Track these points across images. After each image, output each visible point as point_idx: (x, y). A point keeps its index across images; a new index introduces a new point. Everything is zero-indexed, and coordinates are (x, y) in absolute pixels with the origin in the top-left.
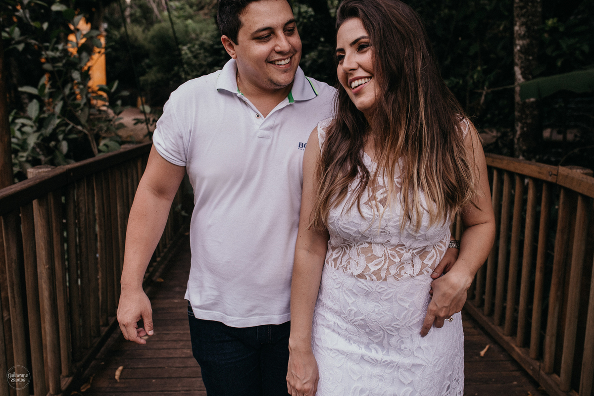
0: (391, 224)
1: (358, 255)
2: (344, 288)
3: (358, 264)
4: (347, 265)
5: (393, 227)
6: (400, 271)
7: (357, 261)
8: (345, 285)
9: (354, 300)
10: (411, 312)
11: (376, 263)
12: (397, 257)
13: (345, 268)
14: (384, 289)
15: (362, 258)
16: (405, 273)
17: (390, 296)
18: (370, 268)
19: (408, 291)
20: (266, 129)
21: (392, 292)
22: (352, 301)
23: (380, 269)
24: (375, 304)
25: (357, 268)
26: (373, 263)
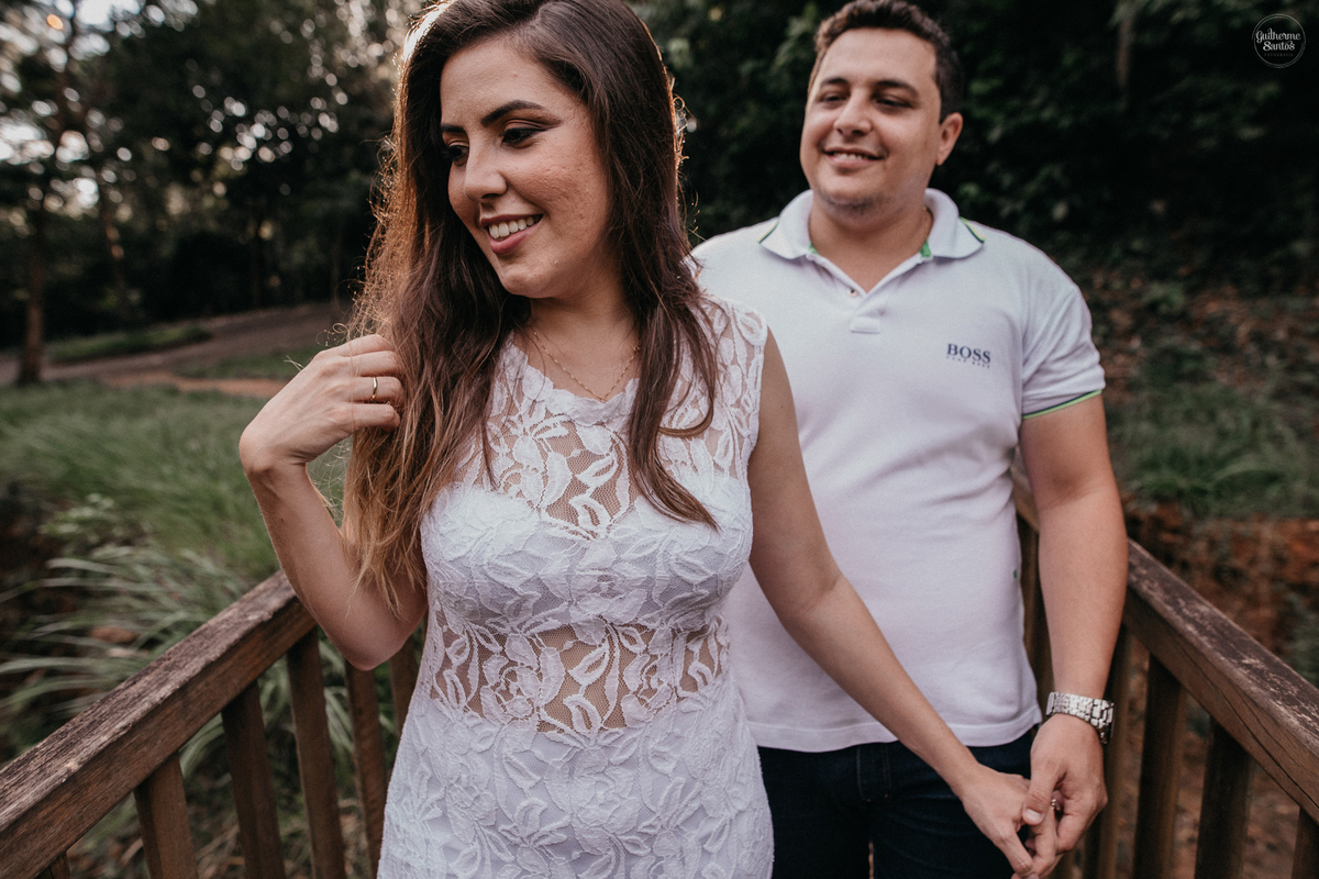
0: (628, 554)
1: (538, 652)
2: (505, 750)
3: (540, 676)
4: (507, 684)
5: (634, 562)
6: (648, 679)
7: (536, 667)
8: (507, 740)
9: (538, 778)
10: (681, 787)
11: (590, 663)
12: (639, 640)
13: (501, 692)
14: (617, 736)
15: (549, 657)
16: (660, 682)
17: (633, 749)
18: (577, 678)
19: (669, 731)
20: (870, 314)
21: (635, 740)
22: (531, 783)
23: (602, 679)
24: (596, 778)
25: (542, 685)
26: (581, 664)
